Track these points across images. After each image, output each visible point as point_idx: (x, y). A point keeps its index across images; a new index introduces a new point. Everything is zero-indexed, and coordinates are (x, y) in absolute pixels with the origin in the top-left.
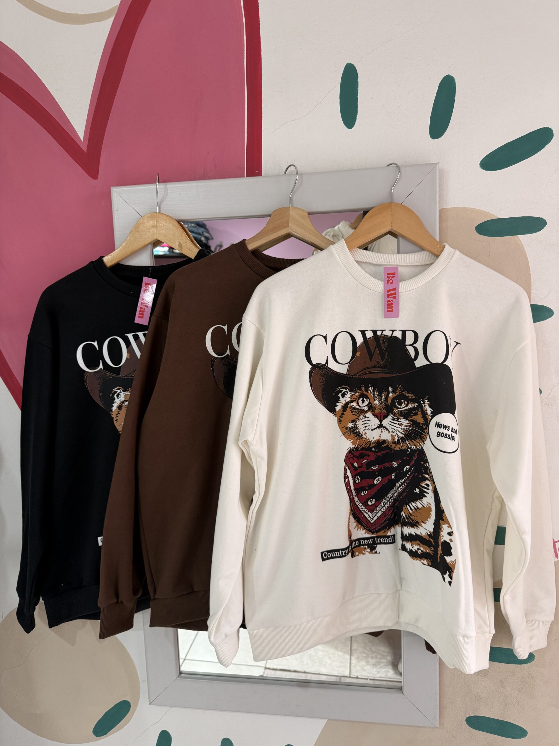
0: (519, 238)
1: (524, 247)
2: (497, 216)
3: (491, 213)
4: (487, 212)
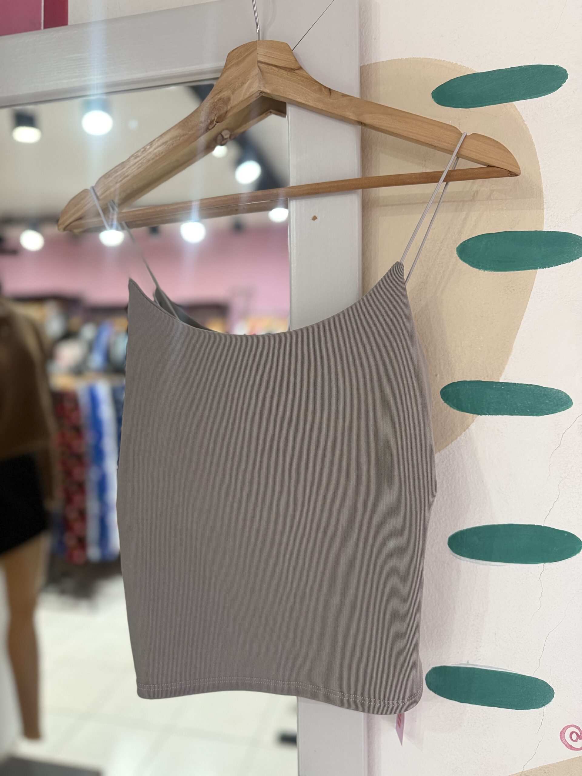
0: (515, 106)
1: (526, 123)
2: (473, 70)
3: (461, 65)
4: (453, 63)
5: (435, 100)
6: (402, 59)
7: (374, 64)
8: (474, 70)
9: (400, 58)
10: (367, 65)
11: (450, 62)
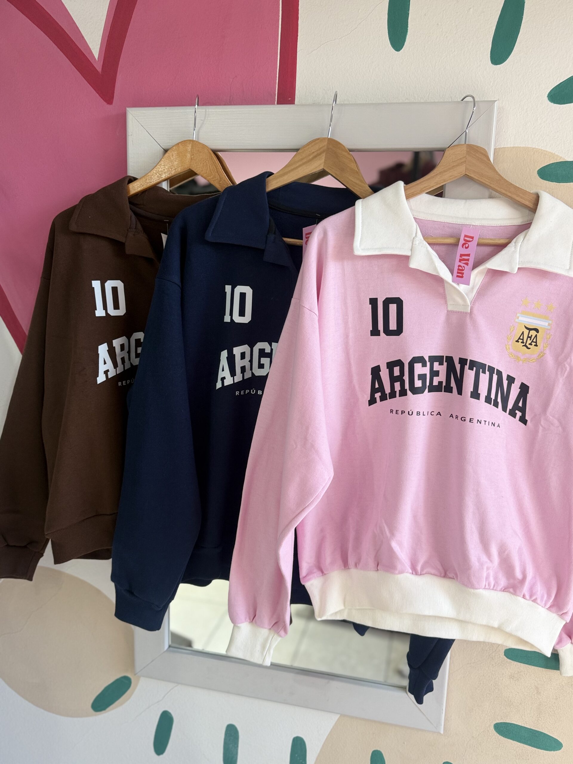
2: (564, 159)
3: (557, 155)
4: (552, 153)
5: (538, 175)
6: (520, 147)
7: (502, 148)
8: (566, 159)
9: (519, 146)
10: (498, 148)
11: (551, 152)
